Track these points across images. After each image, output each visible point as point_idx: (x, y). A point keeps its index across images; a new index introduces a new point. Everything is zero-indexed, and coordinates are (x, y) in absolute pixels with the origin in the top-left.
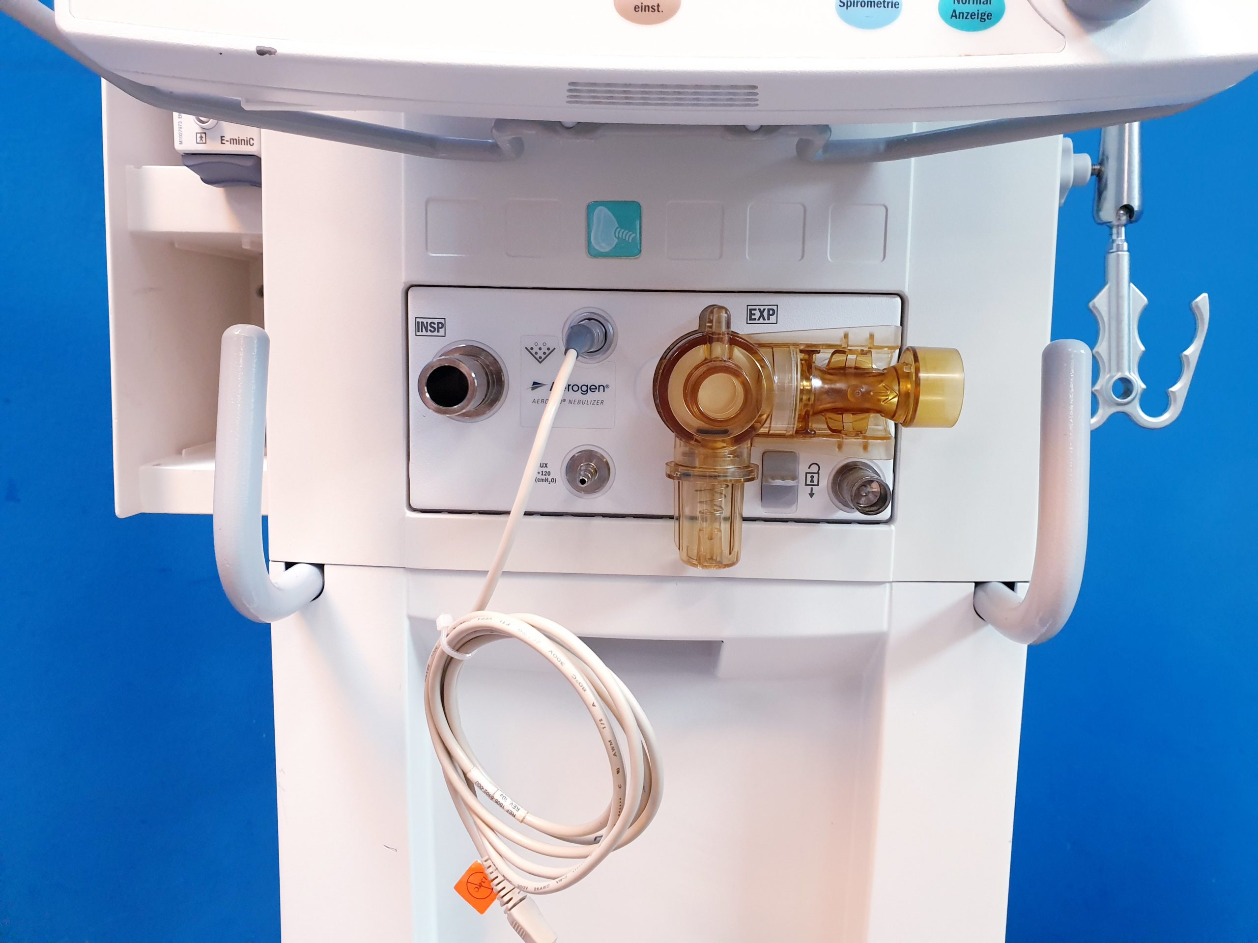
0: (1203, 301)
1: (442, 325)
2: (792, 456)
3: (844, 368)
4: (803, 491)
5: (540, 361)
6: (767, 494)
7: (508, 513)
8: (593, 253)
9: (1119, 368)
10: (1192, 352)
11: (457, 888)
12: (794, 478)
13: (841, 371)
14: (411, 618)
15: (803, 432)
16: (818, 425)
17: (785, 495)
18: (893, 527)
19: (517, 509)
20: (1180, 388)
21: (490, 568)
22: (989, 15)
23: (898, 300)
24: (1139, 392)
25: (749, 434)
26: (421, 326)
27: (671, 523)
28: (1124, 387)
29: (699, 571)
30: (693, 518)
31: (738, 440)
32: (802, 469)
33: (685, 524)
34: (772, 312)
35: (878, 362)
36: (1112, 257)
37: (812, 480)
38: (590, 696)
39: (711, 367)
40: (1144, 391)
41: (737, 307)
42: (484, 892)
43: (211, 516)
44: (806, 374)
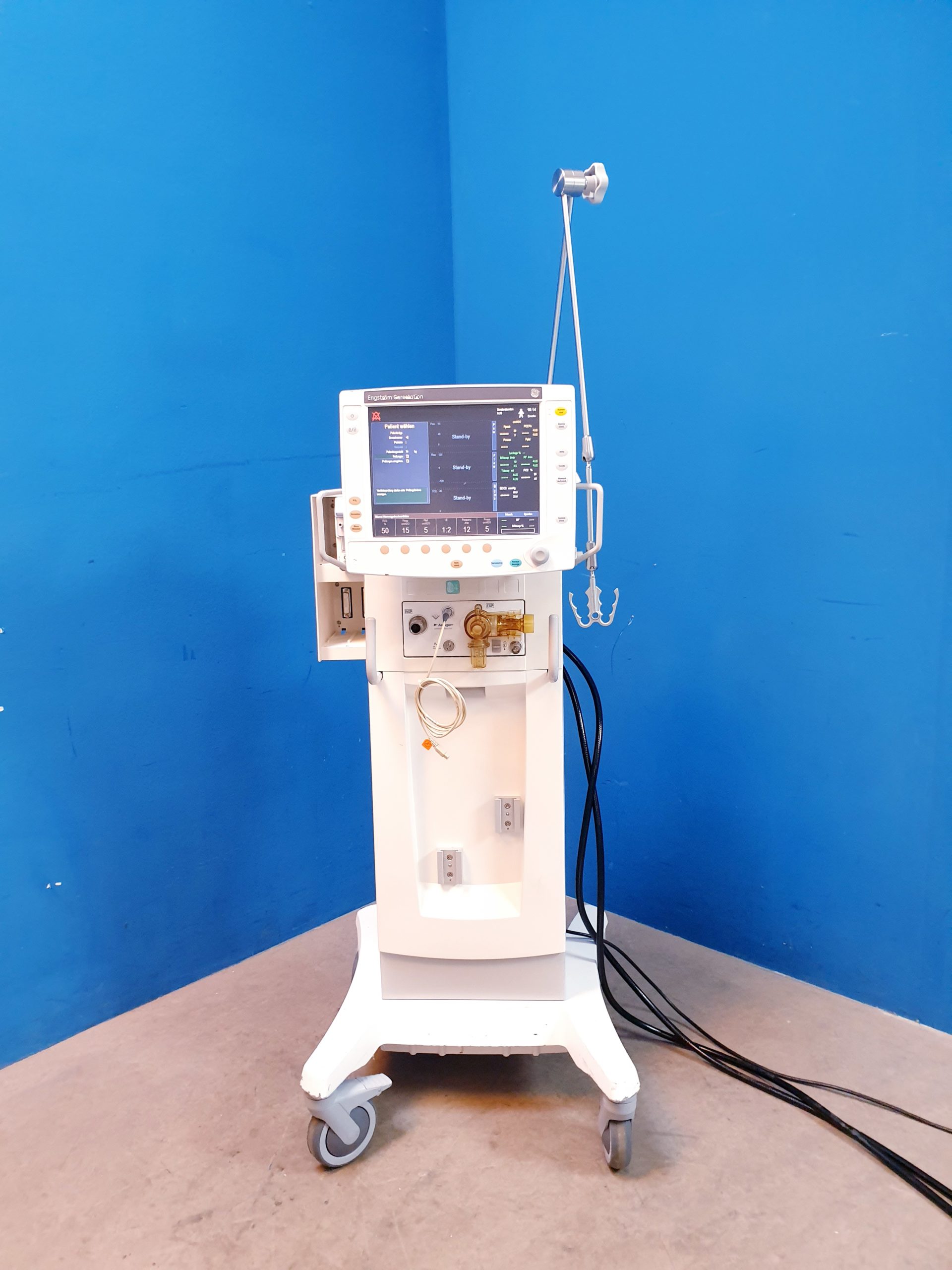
0: (617, 591)
1: (411, 611)
2: (500, 641)
3: (509, 619)
4: (503, 649)
5: (436, 619)
6: (494, 650)
7: (433, 657)
8: (448, 593)
9: (595, 610)
10: (615, 605)
11: (423, 745)
12: (499, 645)
13: (508, 620)
14: (405, 684)
15: (499, 635)
16: (504, 633)
17: (498, 650)
18: (525, 657)
19: (435, 656)
20: (612, 615)
21: (429, 671)
22: (519, 564)
23: (523, 601)
24: (601, 617)
25: (487, 636)
26: (406, 611)
27: (469, 658)
28: (596, 615)
29: (476, 669)
30: (475, 656)
31: (484, 638)
32: (502, 643)
33: (473, 658)
34: (492, 605)
35: (518, 618)
36: (591, 580)
37: (505, 646)
38: (453, 695)
39: (475, 623)
40: (602, 616)
41: (484, 605)
42: (429, 745)
43: (365, 660)
44: (498, 622)
